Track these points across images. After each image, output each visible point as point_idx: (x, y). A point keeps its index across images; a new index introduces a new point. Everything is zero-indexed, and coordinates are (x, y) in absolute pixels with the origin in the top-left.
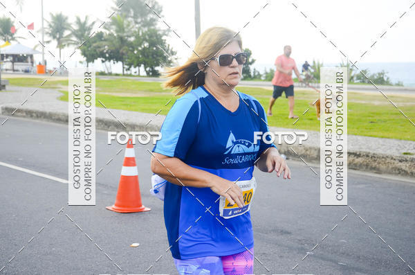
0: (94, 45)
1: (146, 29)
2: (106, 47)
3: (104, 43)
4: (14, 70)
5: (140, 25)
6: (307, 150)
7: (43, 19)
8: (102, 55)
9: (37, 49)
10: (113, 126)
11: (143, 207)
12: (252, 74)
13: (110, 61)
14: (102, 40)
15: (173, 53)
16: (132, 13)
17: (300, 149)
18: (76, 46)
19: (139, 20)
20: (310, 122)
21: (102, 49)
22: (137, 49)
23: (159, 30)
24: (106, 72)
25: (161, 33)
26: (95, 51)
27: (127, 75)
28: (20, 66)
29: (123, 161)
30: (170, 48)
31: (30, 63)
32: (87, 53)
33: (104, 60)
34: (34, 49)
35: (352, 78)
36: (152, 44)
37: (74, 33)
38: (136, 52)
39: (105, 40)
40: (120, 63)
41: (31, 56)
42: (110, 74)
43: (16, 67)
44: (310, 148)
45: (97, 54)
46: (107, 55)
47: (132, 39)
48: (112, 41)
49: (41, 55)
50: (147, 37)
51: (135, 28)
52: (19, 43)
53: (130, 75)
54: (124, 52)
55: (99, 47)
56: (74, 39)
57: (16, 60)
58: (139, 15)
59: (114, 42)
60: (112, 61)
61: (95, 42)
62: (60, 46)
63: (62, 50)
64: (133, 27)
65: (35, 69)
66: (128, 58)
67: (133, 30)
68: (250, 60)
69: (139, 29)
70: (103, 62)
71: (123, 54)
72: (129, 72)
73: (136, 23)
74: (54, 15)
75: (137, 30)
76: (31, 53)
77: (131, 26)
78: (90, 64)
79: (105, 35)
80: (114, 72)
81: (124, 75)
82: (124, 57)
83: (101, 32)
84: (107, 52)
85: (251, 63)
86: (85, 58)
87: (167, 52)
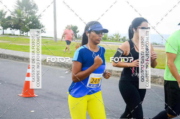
0: (7, 21)
1: (30, 16)
2: (12, 23)
3: (11, 21)
5: (28, 14)
8: (10, 26)
10: (18, 59)
11: (35, 94)
12: (78, 37)
13: (14, 29)
14: (10, 20)
15: (43, 27)
16: (24, 8)
19: (28, 12)
21: (10, 24)
22: (27, 24)
24: (12, 34)
25: (37, 17)
26: (7, 24)
27: (22, 36)
29: (26, 74)
30: (42, 24)
32: (3, 25)
33: (11, 28)
35: (120, 40)
36: (34, 22)
38: (26, 26)
39: (12, 20)
40: (19, 30)
42: (14, 35)
45: (8, 26)
46: (13, 27)
47: (24, 20)
48: (15, 20)
50: (31, 19)
51: (26, 15)
53: (23, 36)
54: (21, 25)
55: (9, 23)
58: (27, 9)
59: (16, 21)
60: (15, 29)
61: (7, 20)
64: (25, 15)
66: (23, 28)
67: (25, 16)
68: (77, 31)
70: (11, 29)
71: (20, 26)
72: (23, 34)
75: (27, 16)
77: (24, 14)
78: (5, 30)
79: (12, 18)
80: (16, 34)
81: (20, 35)
82: (21, 27)
83: (10, 16)
84: (13, 25)
85: (77, 32)
86: (2, 28)
87: (40, 26)
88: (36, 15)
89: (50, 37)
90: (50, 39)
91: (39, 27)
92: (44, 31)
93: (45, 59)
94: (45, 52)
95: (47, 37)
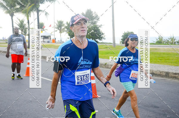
1: (93, 25)
4: (44, 42)
5: (90, 24)
6: (161, 73)
7: (54, 22)
9: (52, 34)
11: (98, 95)
15: (103, 34)
17: (158, 72)
18: (66, 32)
19: (90, 22)
20: (160, 61)
22: (89, 33)
23: (98, 25)
25: (98, 26)
28: (46, 40)
30: (102, 32)
31: (49, 39)
32: (70, 35)
34: (51, 34)
35: (175, 42)
36: (95, 31)
37: (66, 27)
38: (89, 34)
41: (50, 36)
43: (44, 41)
44: (162, 72)
49: (54, 36)
50: (93, 28)
52: (46, 32)
56: (66, 29)
57: (45, 38)
58: (90, 20)
62: (61, 32)
63: (61, 34)
65: (51, 41)
69: (90, 25)
73: (89, 23)
74: (59, 21)
76: (50, 35)
86: (70, 37)
87: (101, 33)
89: (109, 43)
90: (109, 45)
91: (100, 35)
92: (103, 38)
93: (105, 63)
94: (105, 57)
95: (107, 43)
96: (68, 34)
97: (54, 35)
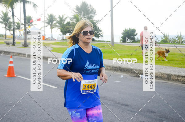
0: (66, 27)
2: (71, 28)
3: (70, 26)
6: (162, 75)
7: (44, 16)
8: (69, 32)
12: (136, 40)
15: (100, 31)
16: (83, 13)
17: (159, 74)
18: (58, 28)
19: (86, 16)
20: (163, 62)
23: (94, 21)
26: (66, 30)
30: (99, 29)
32: (63, 31)
33: (70, 34)
34: (40, 29)
37: (58, 22)
39: (71, 25)
44: (164, 74)
45: (67, 31)
48: (74, 26)
52: (34, 27)
55: (68, 28)
56: (58, 25)
58: (86, 14)
62: (52, 28)
63: (52, 30)
68: (135, 34)
73: (84, 17)
74: (49, 15)
78: (64, 36)
79: (71, 23)
83: (69, 22)
85: (135, 35)
86: (62, 33)
87: (98, 30)
88: (93, 19)
89: (108, 41)
92: (101, 35)
96: (60, 30)
97: (44, 31)
